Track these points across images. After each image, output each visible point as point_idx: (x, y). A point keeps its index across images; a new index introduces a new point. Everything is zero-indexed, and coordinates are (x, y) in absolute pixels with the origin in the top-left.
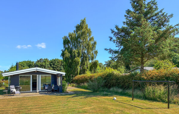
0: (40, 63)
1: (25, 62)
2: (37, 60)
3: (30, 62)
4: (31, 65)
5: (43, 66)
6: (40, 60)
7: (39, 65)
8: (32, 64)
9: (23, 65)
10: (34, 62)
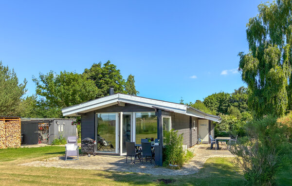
0: (239, 95)
1: (214, 95)
2: (235, 90)
3: (222, 94)
4: (224, 101)
5: (245, 101)
6: (240, 89)
7: (238, 99)
8: (225, 98)
9: (211, 102)
10: (228, 94)
